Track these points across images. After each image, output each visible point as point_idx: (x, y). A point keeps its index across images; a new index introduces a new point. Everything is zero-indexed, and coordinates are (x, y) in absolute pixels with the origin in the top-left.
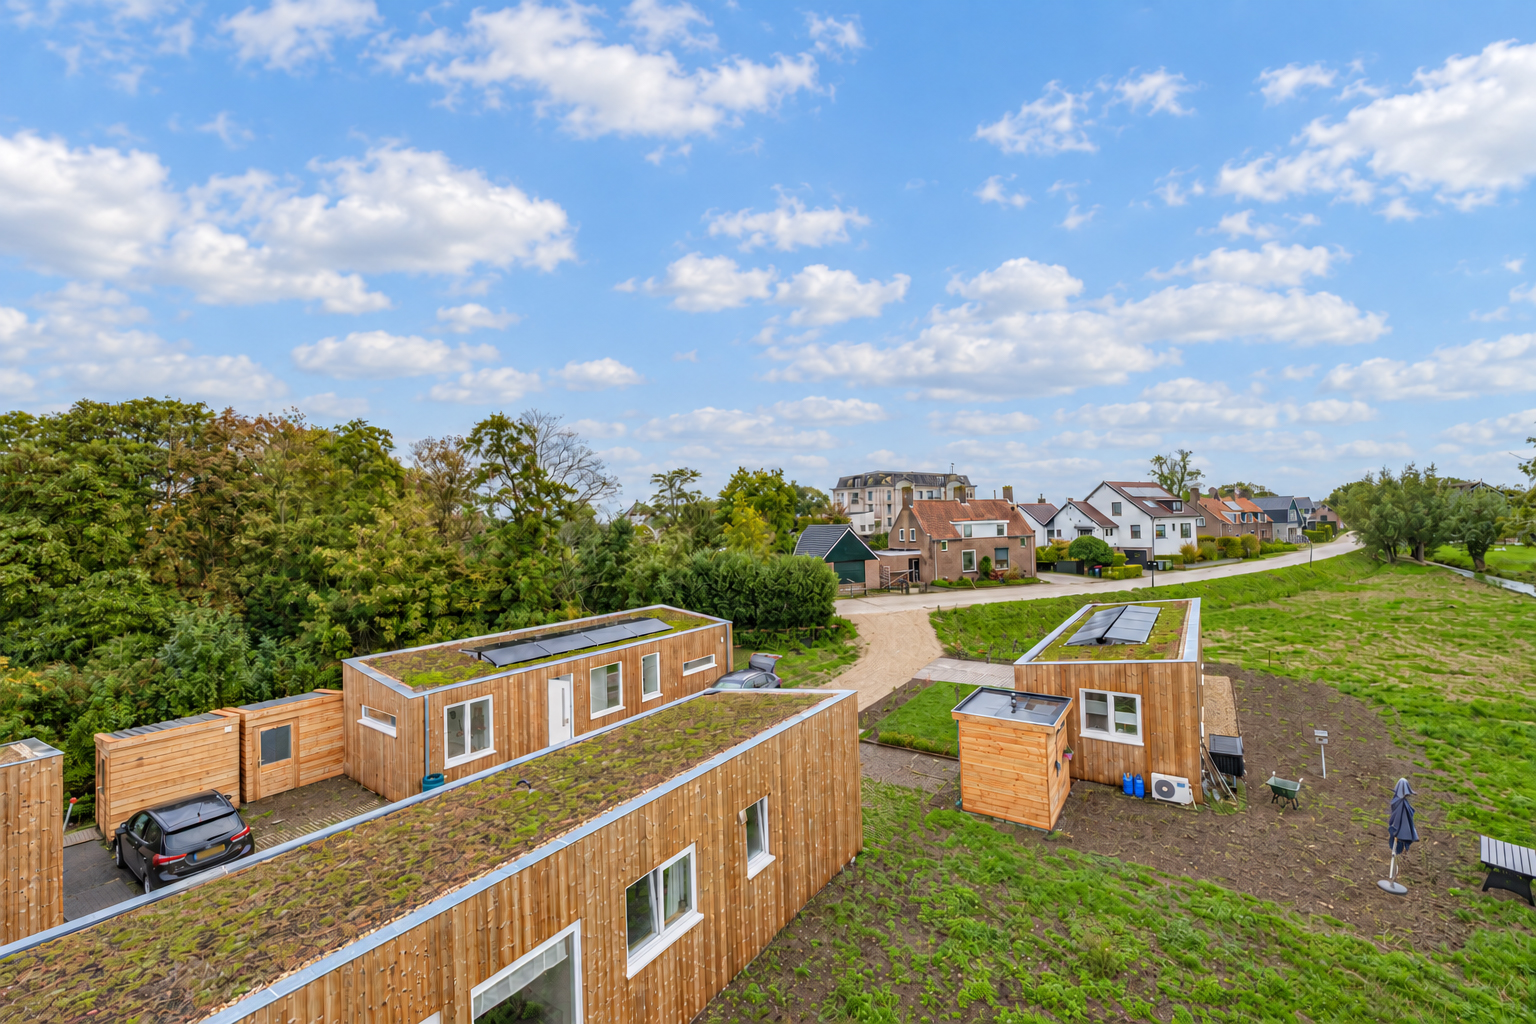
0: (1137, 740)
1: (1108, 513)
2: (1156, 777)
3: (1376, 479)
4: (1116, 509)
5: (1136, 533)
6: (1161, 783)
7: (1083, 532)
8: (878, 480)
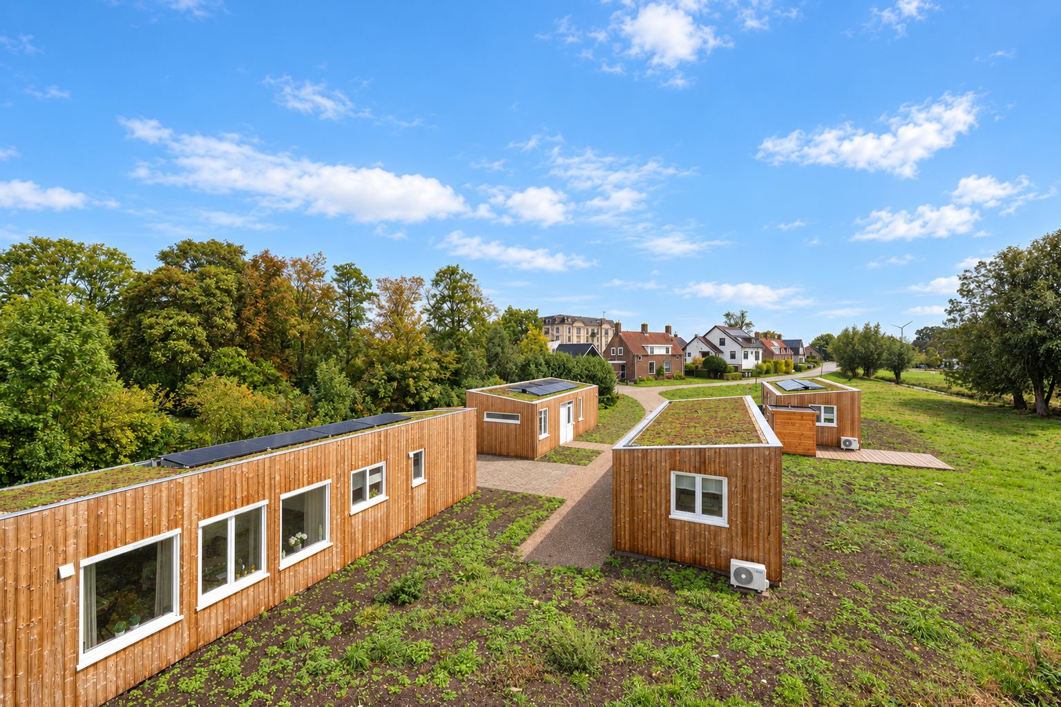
0: (834, 425)
1: (717, 344)
2: (843, 438)
3: (860, 328)
4: (722, 342)
5: (733, 356)
6: (846, 441)
7: (704, 354)
8: (563, 320)
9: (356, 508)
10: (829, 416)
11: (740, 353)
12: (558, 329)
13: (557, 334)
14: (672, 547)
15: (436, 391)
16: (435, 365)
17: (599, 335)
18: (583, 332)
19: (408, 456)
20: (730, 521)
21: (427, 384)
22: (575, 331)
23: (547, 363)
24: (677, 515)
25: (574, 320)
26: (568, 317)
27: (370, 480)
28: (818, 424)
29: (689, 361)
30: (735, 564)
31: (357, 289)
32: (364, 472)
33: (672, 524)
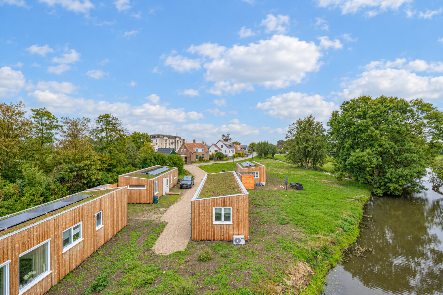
0: (259, 178)
1: (220, 147)
2: (261, 182)
4: (222, 146)
5: (225, 151)
7: (216, 151)
8: (159, 136)
9: (65, 250)
10: (257, 175)
11: (228, 151)
12: (156, 140)
13: (156, 143)
14: (214, 236)
15: (100, 175)
16: (99, 162)
17: (175, 143)
18: (168, 141)
19: (94, 216)
20: (233, 222)
21: (94, 172)
22: (164, 141)
23: (155, 158)
24: (215, 223)
25: (164, 136)
26: (161, 135)
27: (73, 233)
28: (254, 178)
29: (211, 154)
30: (235, 237)
31: (47, 122)
32: (70, 230)
33: (213, 227)
